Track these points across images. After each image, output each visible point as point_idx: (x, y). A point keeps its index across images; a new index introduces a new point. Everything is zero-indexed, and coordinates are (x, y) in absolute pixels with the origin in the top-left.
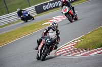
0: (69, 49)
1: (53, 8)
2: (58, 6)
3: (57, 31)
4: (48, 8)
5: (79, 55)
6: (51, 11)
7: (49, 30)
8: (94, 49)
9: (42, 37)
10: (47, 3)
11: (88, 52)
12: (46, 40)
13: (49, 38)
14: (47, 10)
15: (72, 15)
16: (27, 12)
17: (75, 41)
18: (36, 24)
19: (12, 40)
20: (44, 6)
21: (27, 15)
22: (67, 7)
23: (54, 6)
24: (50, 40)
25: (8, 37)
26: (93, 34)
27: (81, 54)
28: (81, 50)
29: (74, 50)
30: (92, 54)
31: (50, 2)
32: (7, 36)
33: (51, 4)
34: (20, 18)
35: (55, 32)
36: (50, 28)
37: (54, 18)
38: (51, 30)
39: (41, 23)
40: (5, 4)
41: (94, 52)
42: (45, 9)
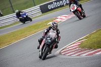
0: (73, 49)
1: (58, 7)
2: (63, 6)
3: (57, 31)
4: (53, 7)
5: (84, 55)
6: (55, 10)
7: (50, 29)
8: (99, 48)
9: (43, 37)
10: (52, 3)
11: (93, 52)
12: (46, 39)
13: (49, 37)
14: (52, 9)
15: (80, 12)
16: (25, 13)
17: (80, 40)
18: (42, 24)
20: (49, 6)
21: (25, 16)
22: (75, 5)
23: (59, 6)
24: (50, 40)
26: (97, 33)
27: (86, 54)
28: (86, 50)
29: (79, 50)
30: (97, 54)
31: (54, 2)
32: (12, 35)
33: (56, 3)
34: (18, 20)
35: (55, 31)
36: (50, 28)
37: (59, 17)
38: (52, 30)
39: (46, 22)
40: (11, 3)
42: (50, 8)
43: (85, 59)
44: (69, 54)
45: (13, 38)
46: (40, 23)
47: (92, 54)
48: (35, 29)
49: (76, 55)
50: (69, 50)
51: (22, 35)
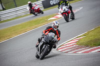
0: (71, 46)
4: (55, 3)
5: (80, 52)
11: (89, 49)
20: (51, 1)
25: (14, 31)
27: (82, 52)
39: (46, 18)
42: (52, 4)
43: (81, 57)
44: (66, 51)
45: (13, 32)
46: (41, 18)
47: (88, 52)
49: (73, 52)
50: (66, 47)
51: (22, 30)
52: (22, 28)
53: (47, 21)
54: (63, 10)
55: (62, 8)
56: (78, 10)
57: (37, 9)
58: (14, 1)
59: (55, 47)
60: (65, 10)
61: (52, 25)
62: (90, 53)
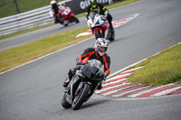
0: (117, 84)
2: (107, 4)
5: (134, 96)
8: (162, 85)
11: (151, 90)
19: (21, 63)
20: (82, 3)
25: (14, 56)
27: (138, 94)
28: (138, 86)
30: (157, 94)
32: (12, 55)
41: (161, 90)
42: (83, 8)
44: (108, 93)
45: (13, 59)
47: (148, 95)
48: (54, 45)
51: (29, 54)
52: (28, 52)
53: (74, 38)
54: (95, 22)
55: (93, 19)
56: (131, 18)
57: (66, 14)
58: (15, 2)
59: (100, 88)
60: (98, 23)
61: (96, 46)
62: (151, 97)
